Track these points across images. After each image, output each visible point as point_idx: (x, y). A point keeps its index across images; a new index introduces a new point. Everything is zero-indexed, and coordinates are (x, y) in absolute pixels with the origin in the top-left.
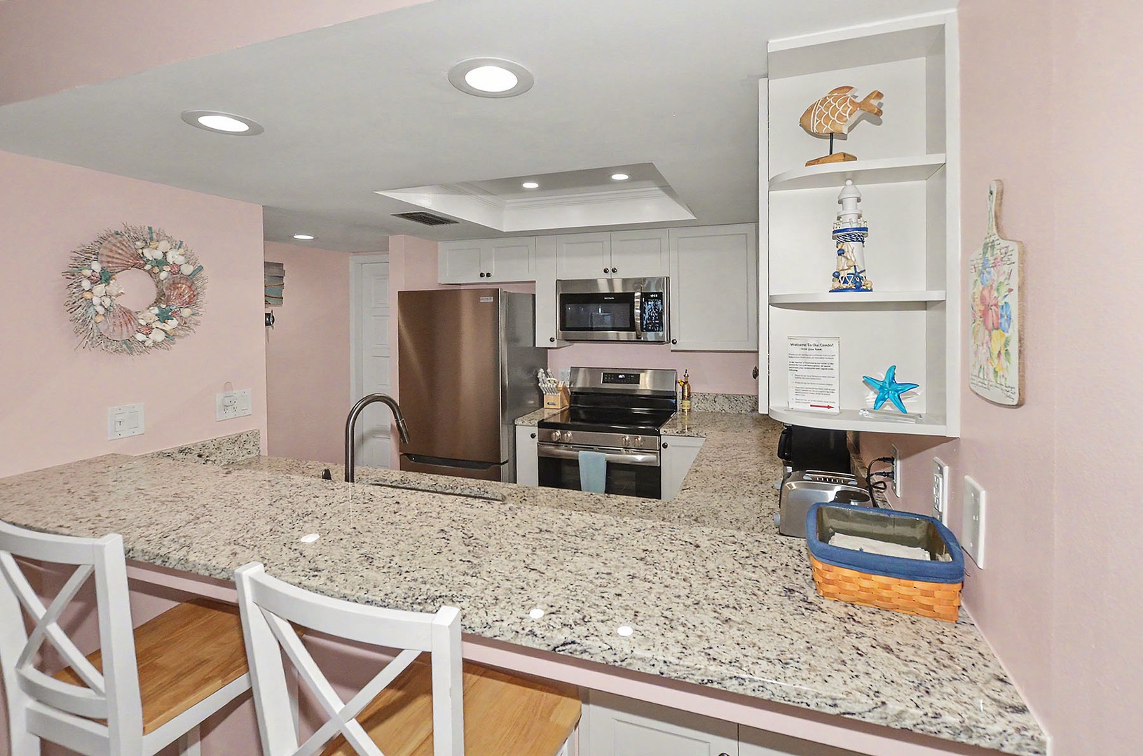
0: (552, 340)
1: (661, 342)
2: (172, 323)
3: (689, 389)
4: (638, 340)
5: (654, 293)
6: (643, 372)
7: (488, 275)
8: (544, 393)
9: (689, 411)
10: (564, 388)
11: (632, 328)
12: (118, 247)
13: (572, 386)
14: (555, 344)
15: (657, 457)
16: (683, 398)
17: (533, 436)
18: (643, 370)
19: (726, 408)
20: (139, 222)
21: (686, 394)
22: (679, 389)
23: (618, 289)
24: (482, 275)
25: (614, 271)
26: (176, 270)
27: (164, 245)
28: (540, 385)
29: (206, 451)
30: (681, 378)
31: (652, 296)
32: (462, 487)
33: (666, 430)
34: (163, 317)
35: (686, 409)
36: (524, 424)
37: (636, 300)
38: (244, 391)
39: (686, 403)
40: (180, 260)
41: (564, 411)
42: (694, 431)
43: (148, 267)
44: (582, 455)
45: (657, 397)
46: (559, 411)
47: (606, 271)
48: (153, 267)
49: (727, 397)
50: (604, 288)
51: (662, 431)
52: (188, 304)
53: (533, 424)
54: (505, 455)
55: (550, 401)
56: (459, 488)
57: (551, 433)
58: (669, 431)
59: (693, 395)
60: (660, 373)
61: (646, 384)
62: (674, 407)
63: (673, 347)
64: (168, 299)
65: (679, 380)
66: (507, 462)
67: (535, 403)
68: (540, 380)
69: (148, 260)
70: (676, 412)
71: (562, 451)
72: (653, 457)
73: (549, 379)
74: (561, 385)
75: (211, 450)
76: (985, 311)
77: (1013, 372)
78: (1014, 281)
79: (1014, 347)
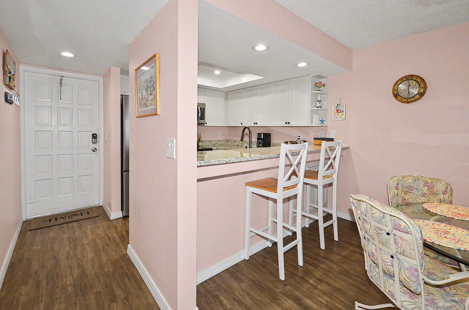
1: (202, 123)
5: (202, 108)
63: (205, 125)
76: (338, 111)
77: (344, 117)
78: (345, 108)
79: (344, 114)
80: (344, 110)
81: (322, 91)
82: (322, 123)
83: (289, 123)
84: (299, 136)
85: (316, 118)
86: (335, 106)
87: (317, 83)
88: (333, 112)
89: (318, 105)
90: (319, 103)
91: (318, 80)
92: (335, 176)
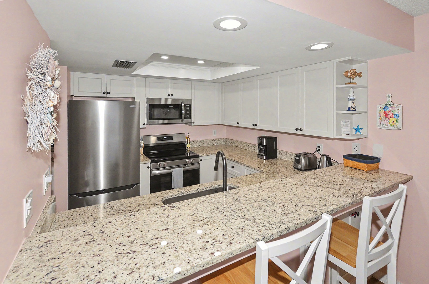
3: (190, 140)
5: (188, 105)
7: (108, 93)
9: (189, 148)
17: (148, 168)
18: (175, 134)
21: (188, 142)
22: (186, 140)
24: (104, 93)
25: (172, 95)
36: (144, 163)
37: (183, 107)
39: (189, 145)
47: (169, 95)
53: (148, 162)
57: (157, 164)
63: (193, 124)
76: (386, 115)
77: (399, 125)
78: (401, 110)
79: (400, 120)
80: (400, 114)
81: (356, 83)
82: (358, 133)
83: (301, 130)
84: (319, 147)
85: (346, 126)
86: (381, 106)
87: (347, 72)
88: (378, 116)
89: (350, 104)
90: (350, 102)
91: (349, 67)
92: (393, 253)
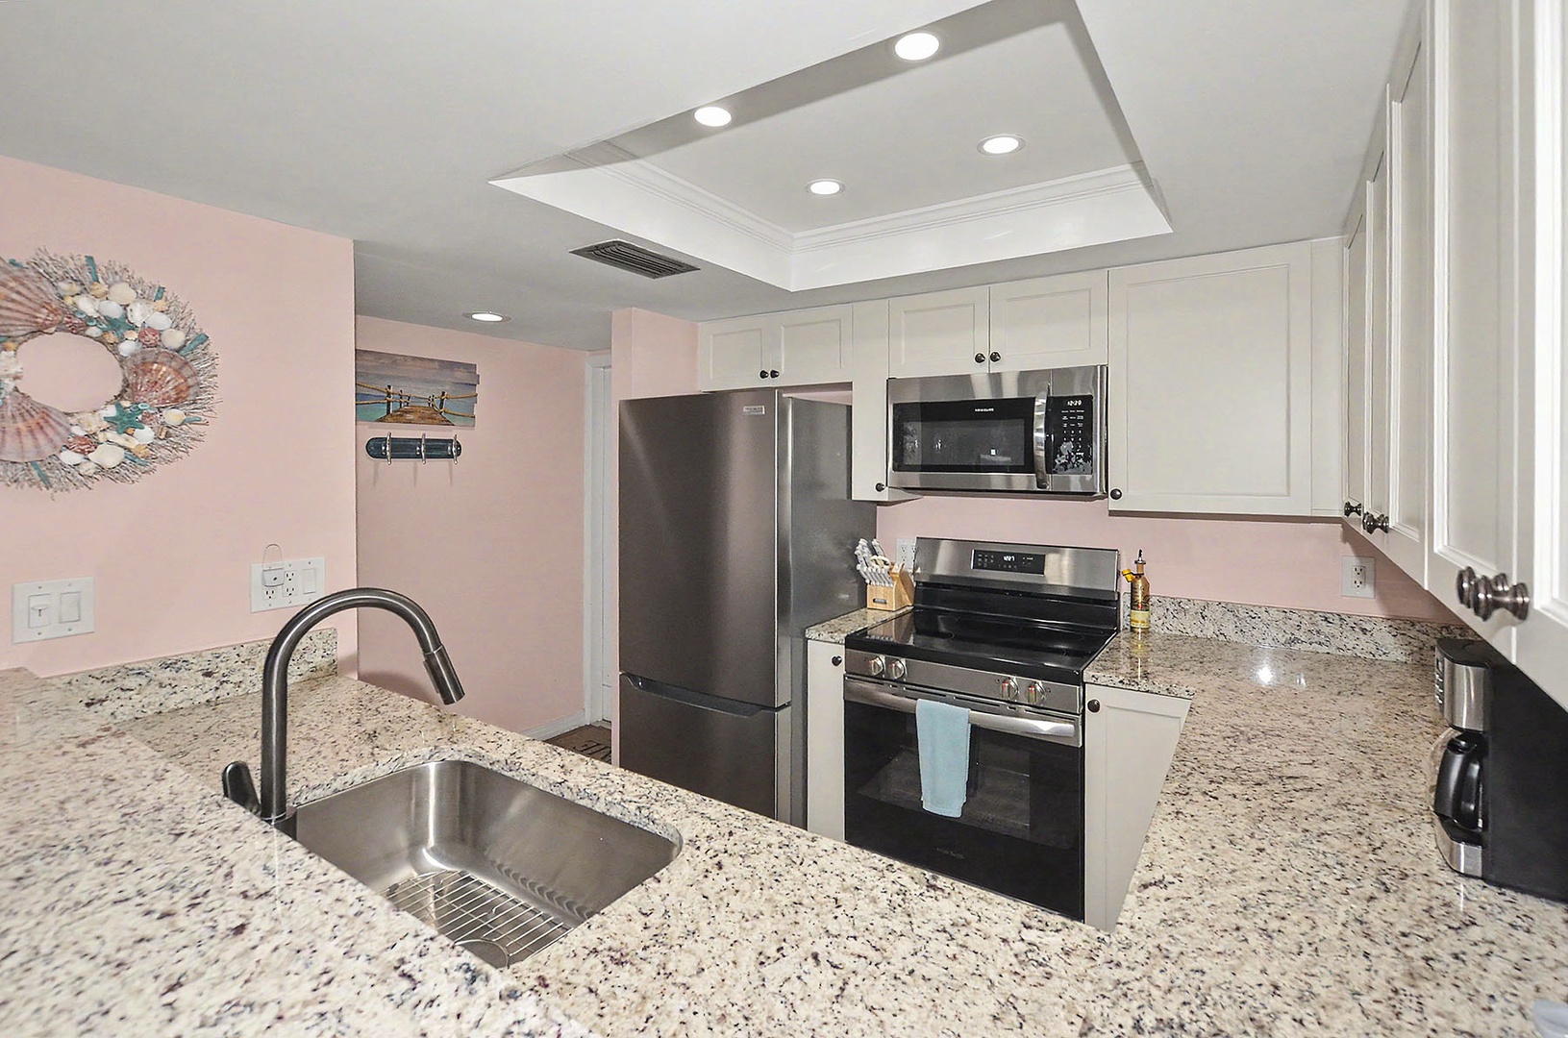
0: (879, 488)
1: (1087, 495)
2: (145, 435)
3: (1146, 586)
4: (1041, 492)
5: (1074, 398)
6: (1057, 552)
7: (774, 374)
8: (868, 581)
9: (1146, 631)
10: (903, 575)
11: (1028, 465)
12: (11, 289)
13: (919, 571)
14: (884, 496)
15: (1076, 727)
16: (1134, 605)
17: (836, 661)
18: (1056, 549)
19: (1229, 630)
20: (66, 247)
21: (1140, 599)
22: (1125, 587)
23: (1010, 392)
24: (763, 375)
25: (995, 357)
26: (150, 338)
27: (123, 292)
28: (859, 567)
29: (220, 665)
30: (1127, 565)
31: (1071, 403)
32: (609, 798)
33: (1097, 674)
34: (125, 423)
35: (1139, 626)
36: (821, 638)
37: (1037, 413)
38: (308, 560)
39: (1140, 615)
40: (161, 321)
41: (903, 614)
42: (1160, 684)
43: (94, 331)
44: (923, 707)
45: (1078, 600)
46: (893, 614)
47: (979, 359)
48: (105, 331)
49: (1229, 609)
50: (983, 392)
51: (1087, 675)
52: (177, 402)
53: (837, 639)
54: (783, 693)
55: (880, 597)
56: (602, 800)
57: (867, 660)
58: (1104, 677)
59: (1153, 600)
60: (1086, 555)
61: (1059, 574)
62: (1113, 620)
63: (1113, 505)
64: (135, 392)
65: (1124, 569)
66: (784, 706)
67: (850, 599)
68: (860, 559)
69: (91, 319)
70: (1118, 631)
71: (887, 696)
72: (1069, 727)
73: (875, 557)
74: (896, 569)
75: (231, 664)
